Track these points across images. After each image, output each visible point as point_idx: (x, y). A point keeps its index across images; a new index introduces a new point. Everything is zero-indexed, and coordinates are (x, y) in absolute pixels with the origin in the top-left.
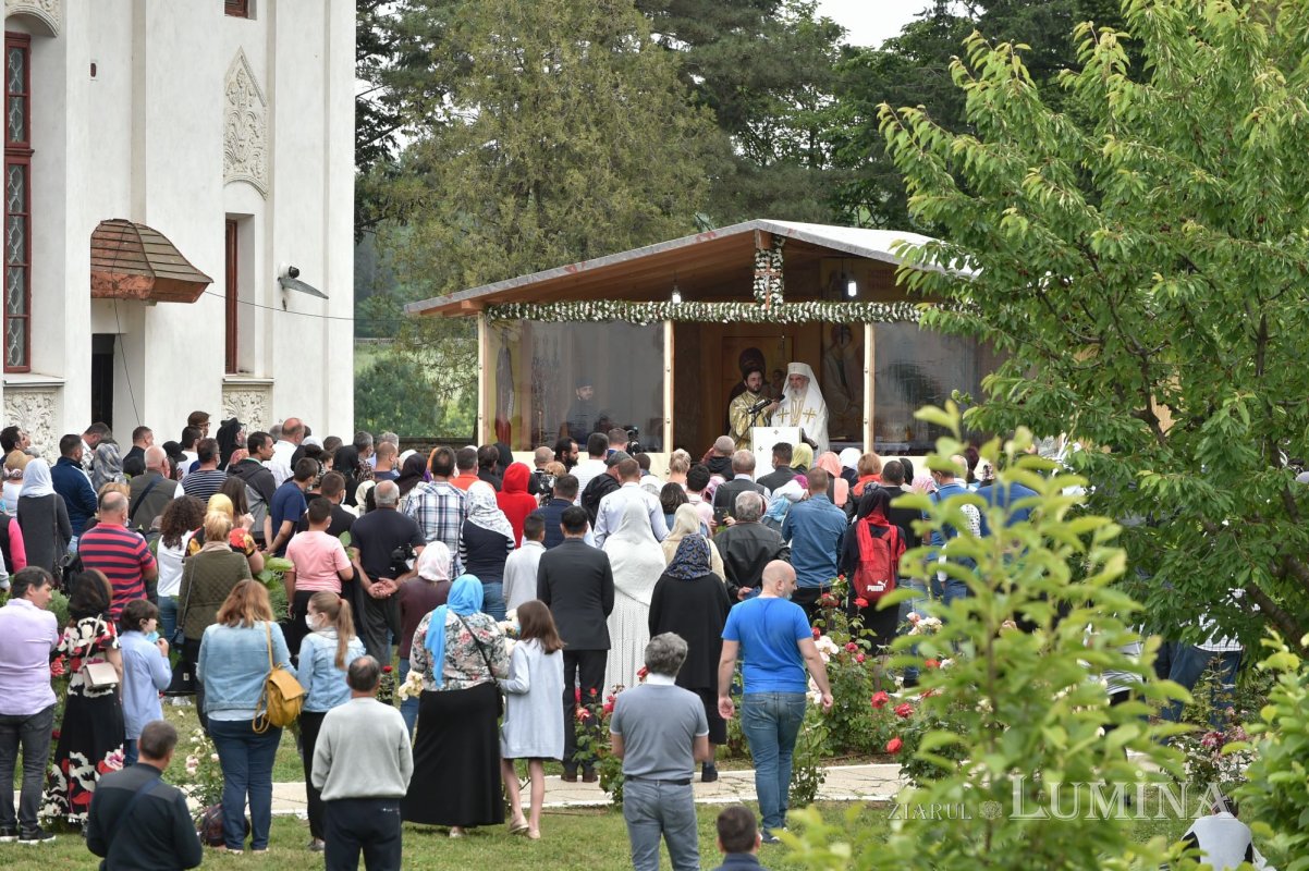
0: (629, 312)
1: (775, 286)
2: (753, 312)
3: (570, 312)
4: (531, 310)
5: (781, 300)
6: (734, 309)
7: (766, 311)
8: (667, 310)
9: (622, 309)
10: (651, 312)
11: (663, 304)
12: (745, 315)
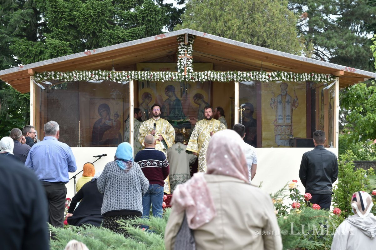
0: (113, 76)
1: (189, 63)
2: (178, 76)
3: (81, 76)
4: (60, 75)
5: (191, 70)
6: (168, 74)
7: (185, 76)
8: (133, 75)
9: (109, 74)
10: (124, 76)
11: (130, 72)
12: (174, 78)
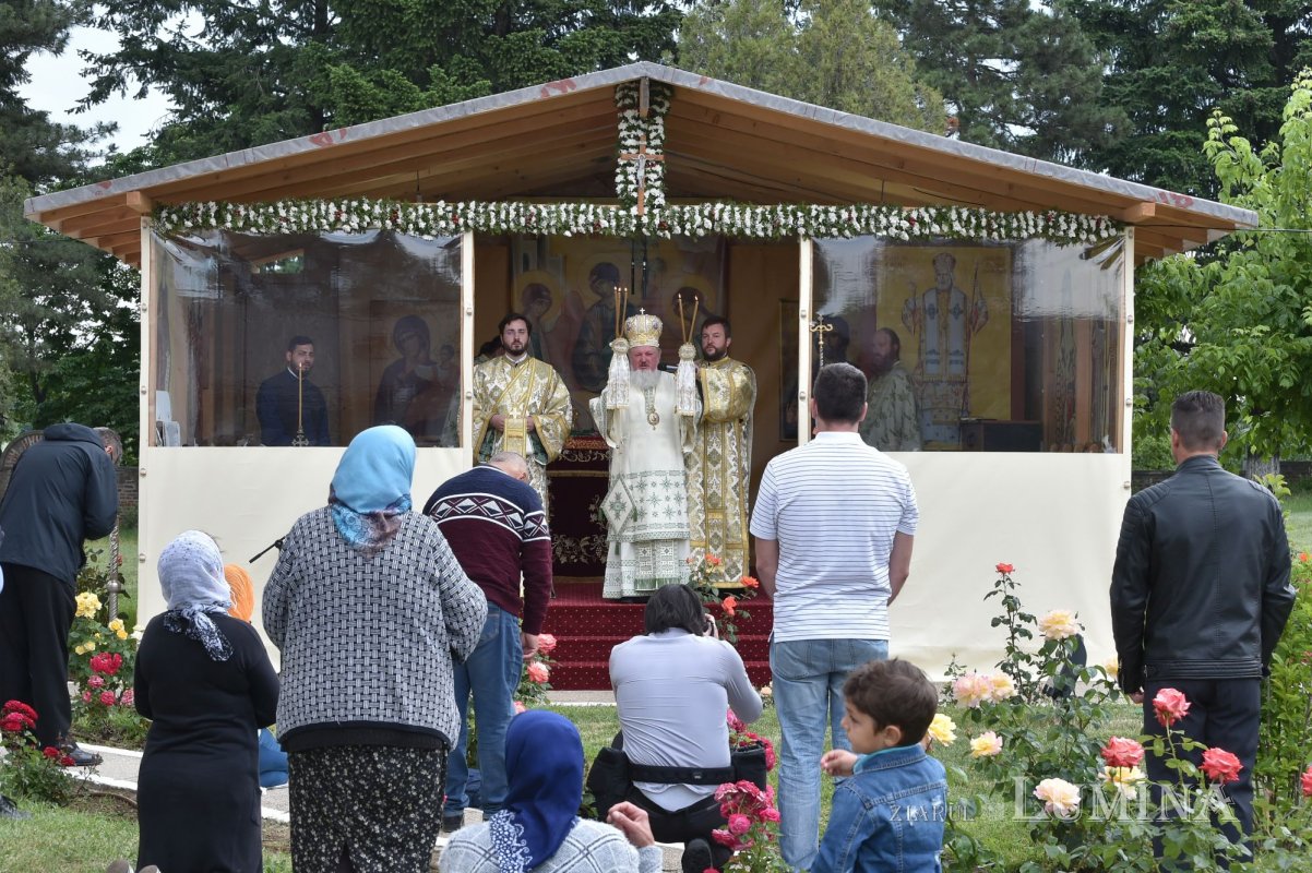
1: (653, 176)
2: (618, 217)
5: (661, 201)
6: (585, 213)
7: (638, 217)
8: (471, 215)
9: (394, 212)
10: (444, 218)
11: (461, 205)
12: (604, 223)
